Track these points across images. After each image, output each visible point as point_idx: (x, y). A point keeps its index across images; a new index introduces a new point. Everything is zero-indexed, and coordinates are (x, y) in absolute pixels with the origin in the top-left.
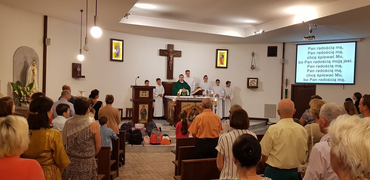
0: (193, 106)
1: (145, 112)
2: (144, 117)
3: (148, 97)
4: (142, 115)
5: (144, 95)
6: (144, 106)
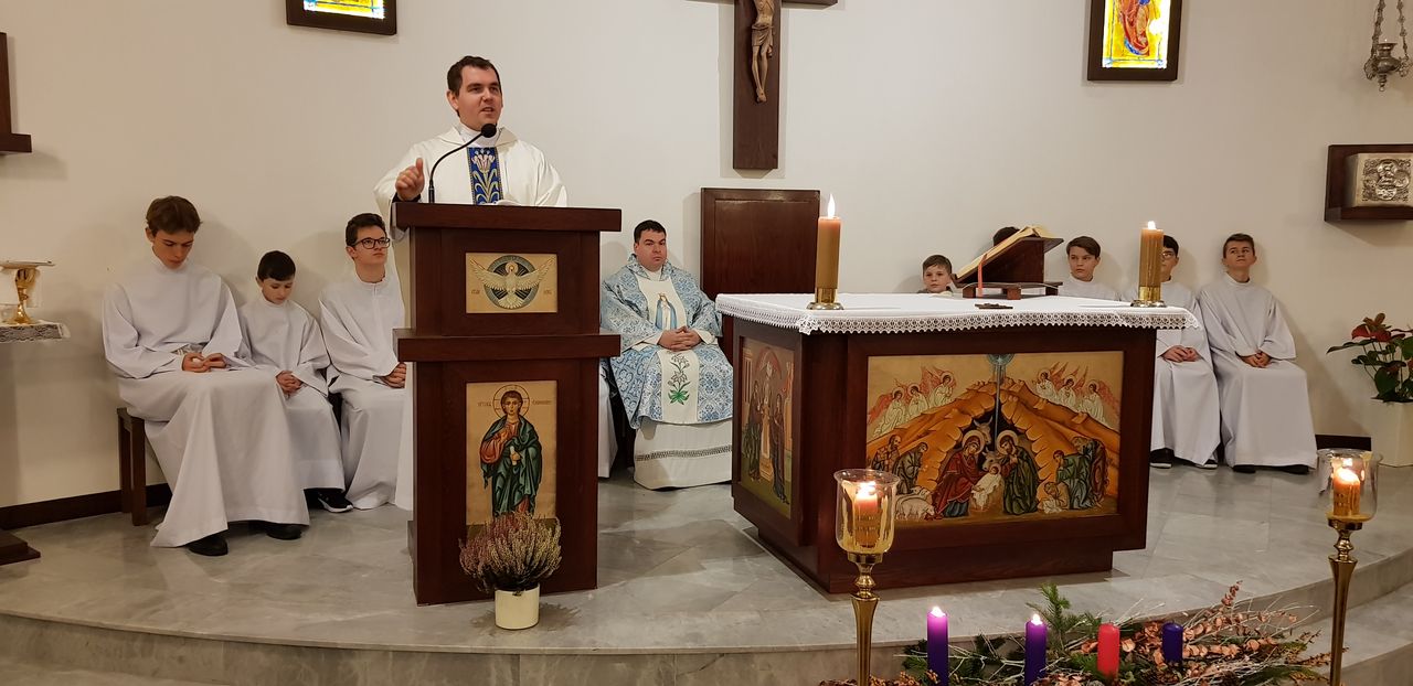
0: (976, 392)
1: (531, 450)
2: (523, 497)
3: (554, 310)
4: (499, 480)
5: (511, 289)
6: (511, 400)
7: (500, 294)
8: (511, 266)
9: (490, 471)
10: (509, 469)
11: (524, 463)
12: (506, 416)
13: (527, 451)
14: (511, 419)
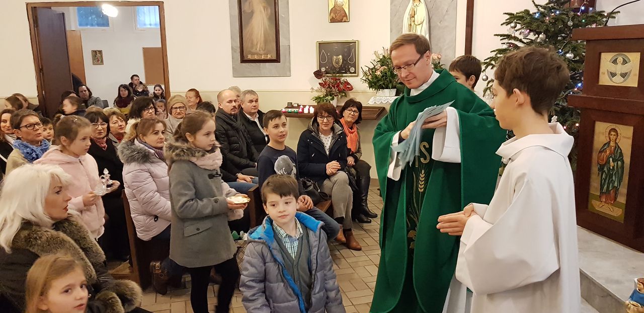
1: (619, 163)
2: (614, 187)
3: (636, 86)
4: (604, 174)
5: (618, 73)
6: (613, 133)
7: (613, 75)
8: (620, 59)
9: (601, 169)
10: (609, 169)
11: (615, 167)
12: (610, 141)
13: (617, 163)
14: (612, 144)
